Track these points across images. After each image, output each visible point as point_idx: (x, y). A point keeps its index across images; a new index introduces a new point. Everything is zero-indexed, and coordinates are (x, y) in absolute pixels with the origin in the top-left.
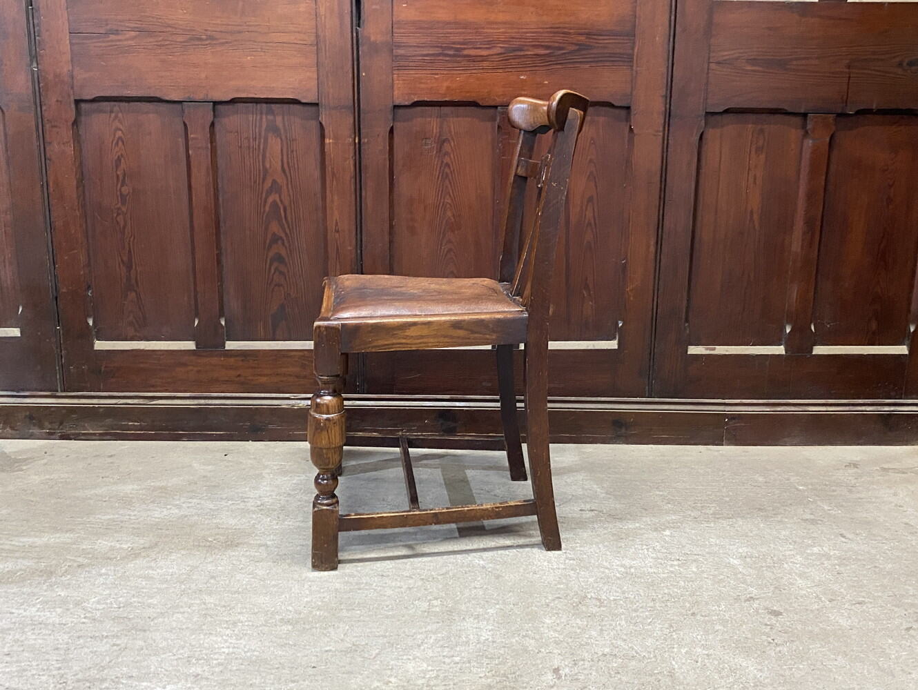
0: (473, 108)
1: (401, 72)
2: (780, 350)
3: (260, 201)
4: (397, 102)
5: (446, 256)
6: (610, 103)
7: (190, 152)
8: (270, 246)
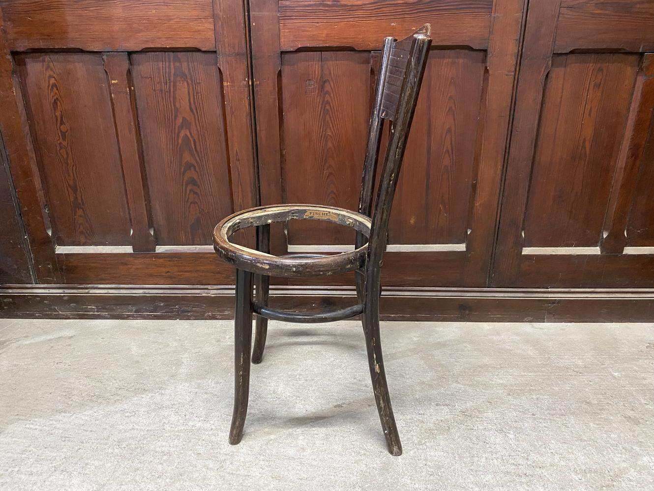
0: (349, 52)
1: (287, 21)
2: (596, 251)
3: (173, 136)
4: (284, 49)
5: (327, 179)
6: (469, 46)
7: (113, 95)
8: (185, 171)
